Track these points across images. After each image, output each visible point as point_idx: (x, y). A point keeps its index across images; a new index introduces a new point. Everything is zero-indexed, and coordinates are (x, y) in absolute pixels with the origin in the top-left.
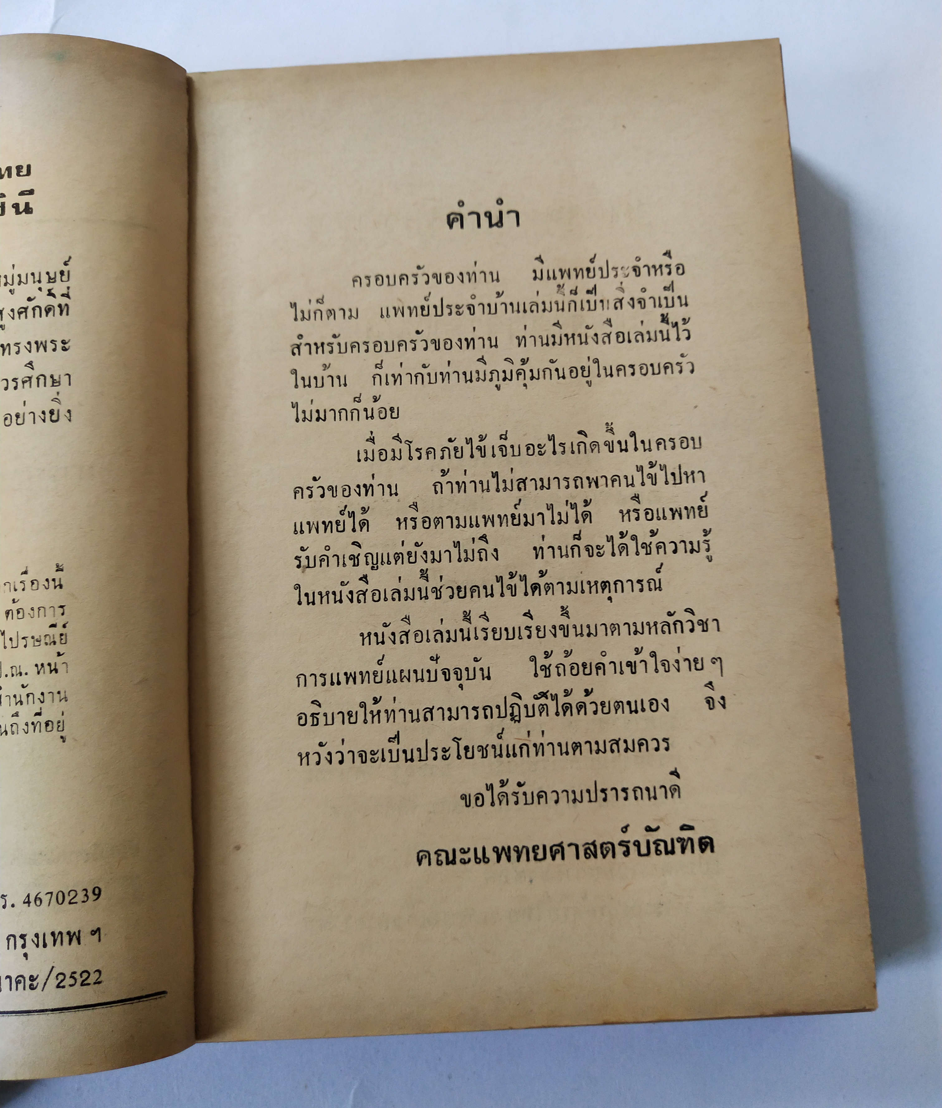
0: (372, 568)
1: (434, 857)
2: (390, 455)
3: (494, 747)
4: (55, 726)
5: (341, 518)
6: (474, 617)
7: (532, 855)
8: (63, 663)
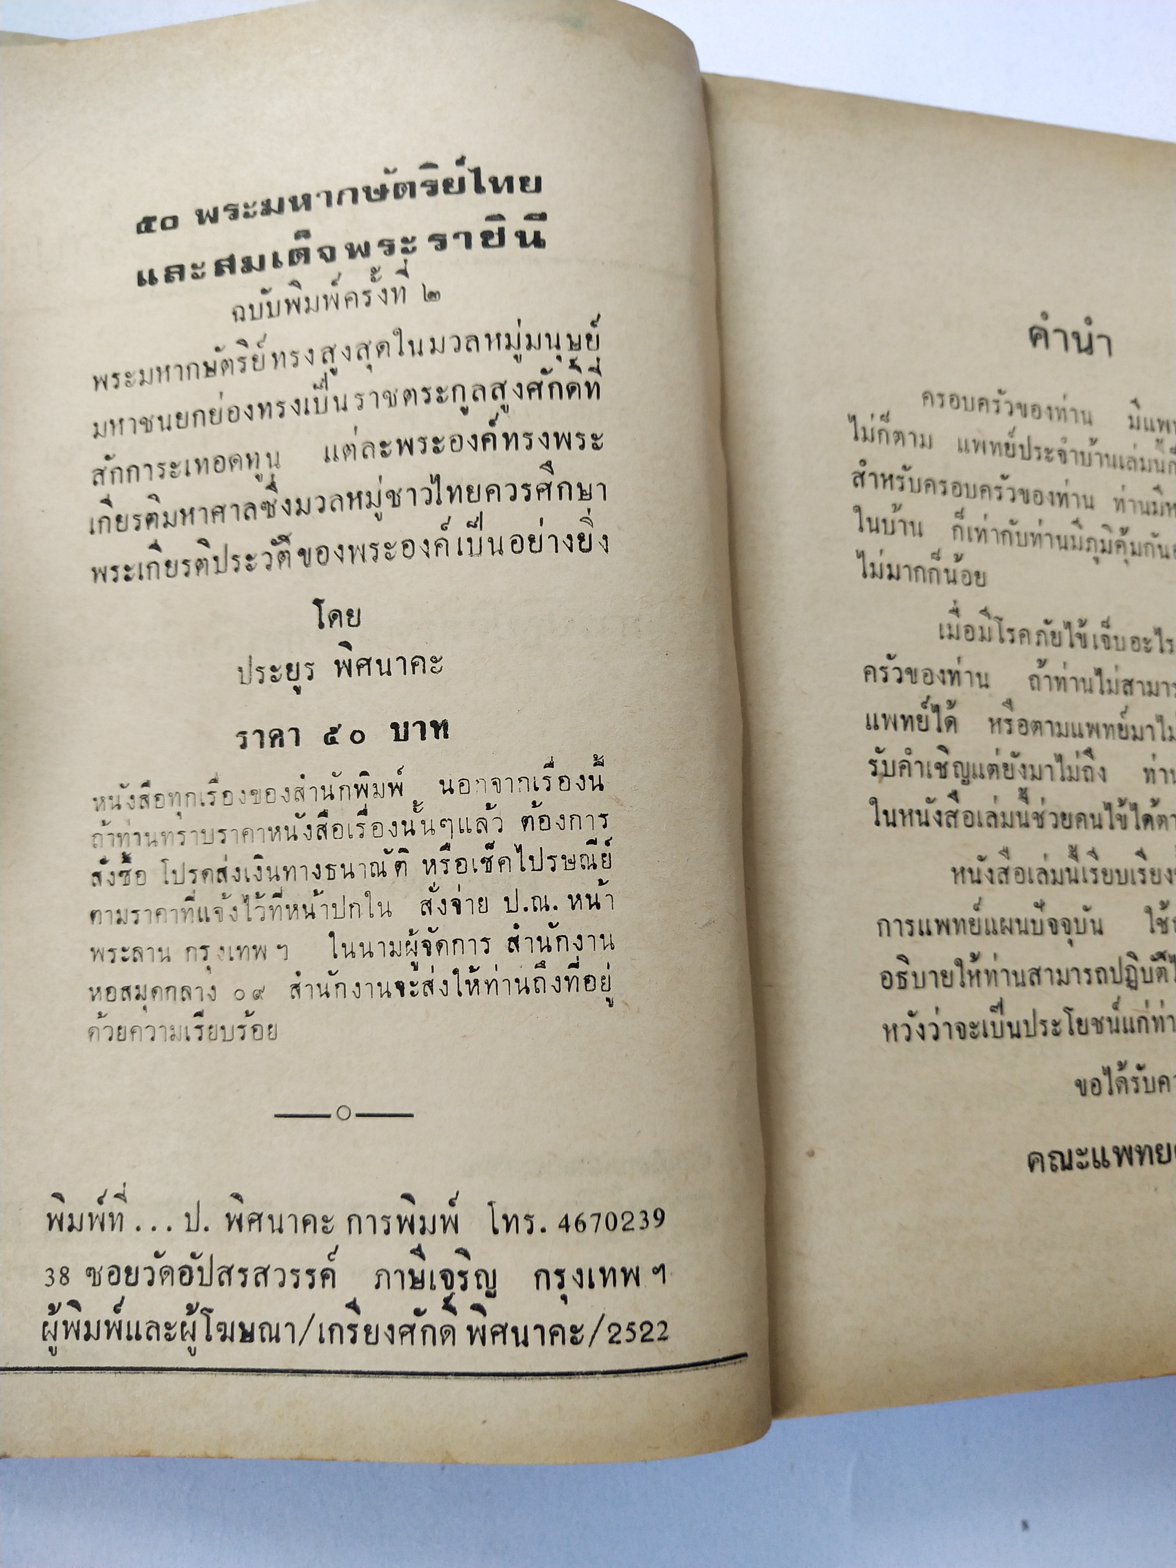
0: (963, 782)
1: (1047, 1160)
2: (978, 633)
3: (1110, 1020)
4: (599, 983)
5: (923, 712)
6: (1082, 852)
7: (1155, 1156)
8: (607, 895)
